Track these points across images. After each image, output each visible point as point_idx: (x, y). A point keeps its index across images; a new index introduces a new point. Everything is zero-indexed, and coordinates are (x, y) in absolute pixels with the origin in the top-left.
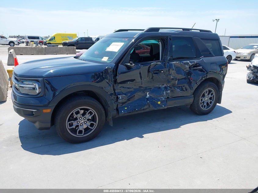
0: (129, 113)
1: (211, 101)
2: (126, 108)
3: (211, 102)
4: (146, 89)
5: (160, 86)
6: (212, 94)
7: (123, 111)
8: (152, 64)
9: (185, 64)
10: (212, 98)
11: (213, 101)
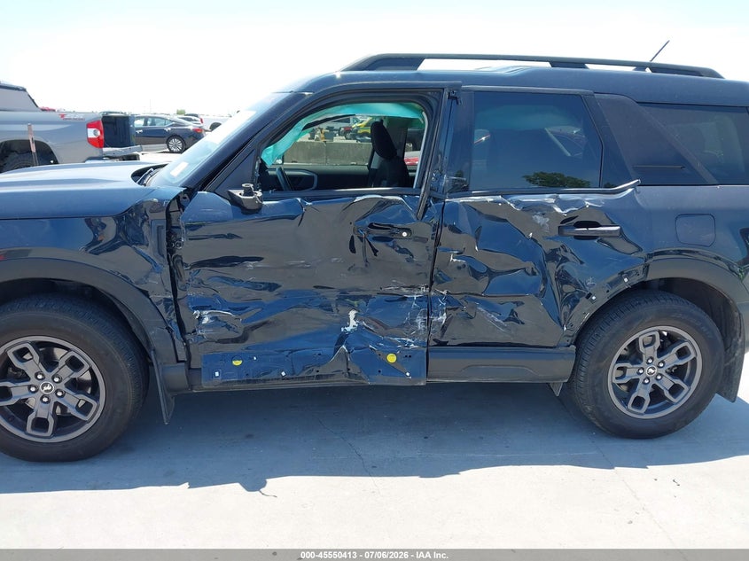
0: (249, 381)
1: (678, 382)
2: (237, 363)
3: (675, 390)
4: (346, 298)
5: (404, 290)
6: (682, 353)
7: (217, 374)
8: (358, 199)
9: (529, 208)
10: (688, 371)
11: (689, 383)
